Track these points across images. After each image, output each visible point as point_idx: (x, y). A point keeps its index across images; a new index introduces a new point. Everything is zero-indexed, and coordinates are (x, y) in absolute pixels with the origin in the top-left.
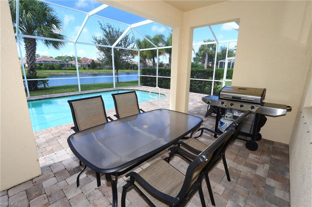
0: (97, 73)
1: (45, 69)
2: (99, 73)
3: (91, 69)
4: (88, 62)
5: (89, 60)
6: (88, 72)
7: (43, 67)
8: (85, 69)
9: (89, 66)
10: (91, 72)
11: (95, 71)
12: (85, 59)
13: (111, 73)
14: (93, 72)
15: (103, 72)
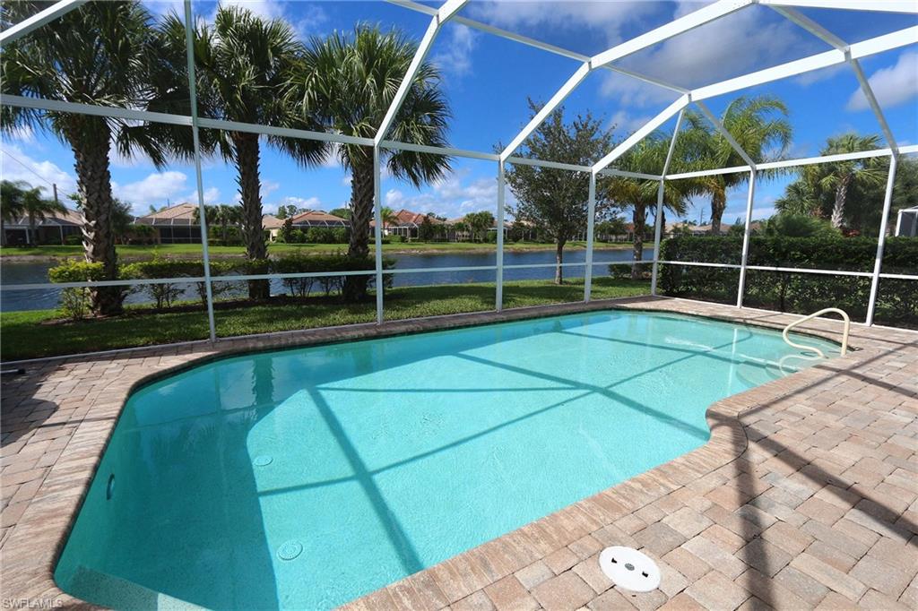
0: (435, 251)
1: (315, 241)
2: (441, 252)
3: (418, 241)
4: (412, 222)
5: (414, 217)
6: (413, 249)
7: (309, 235)
8: (403, 240)
9: (414, 232)
10: (421, 250)
11: (432, 248)
12: (405, 214)
13: (471, 251)
14: (425, 249)
15: (450, 249)
